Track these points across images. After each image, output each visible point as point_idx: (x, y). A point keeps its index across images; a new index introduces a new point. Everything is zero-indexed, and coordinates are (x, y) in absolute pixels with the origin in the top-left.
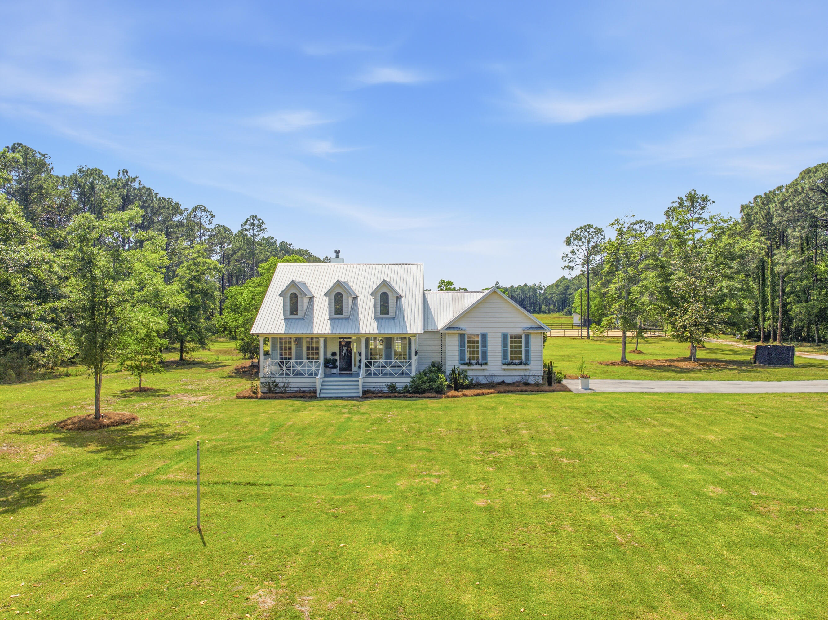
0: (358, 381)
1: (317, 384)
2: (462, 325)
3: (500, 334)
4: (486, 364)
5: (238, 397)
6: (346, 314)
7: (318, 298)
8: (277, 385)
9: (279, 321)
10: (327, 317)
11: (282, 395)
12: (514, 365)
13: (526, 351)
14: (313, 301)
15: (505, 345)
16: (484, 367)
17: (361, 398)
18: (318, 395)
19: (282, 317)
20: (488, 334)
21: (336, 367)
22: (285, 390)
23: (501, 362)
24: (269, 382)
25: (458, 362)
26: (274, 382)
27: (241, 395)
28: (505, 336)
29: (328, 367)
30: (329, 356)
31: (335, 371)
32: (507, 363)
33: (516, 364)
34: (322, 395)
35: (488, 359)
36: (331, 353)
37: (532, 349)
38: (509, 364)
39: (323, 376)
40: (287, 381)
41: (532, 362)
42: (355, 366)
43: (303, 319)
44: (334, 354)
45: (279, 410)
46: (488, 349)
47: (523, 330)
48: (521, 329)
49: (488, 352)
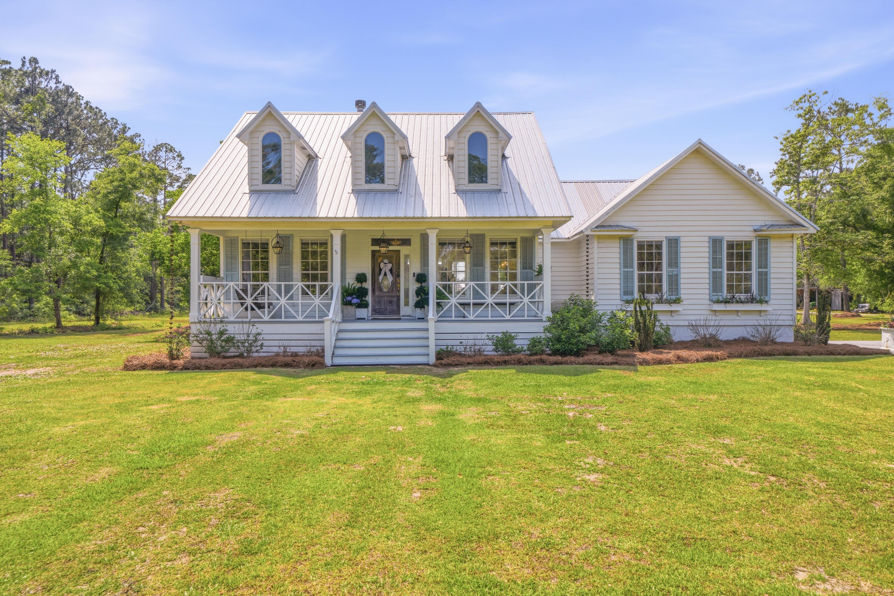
0: (427, 330)
1: (327, 337)
2: (626, 220)
3: (707, 239)
4: (677, 301)
5: (127, 368)
6: (391, 182)
7: (326, 161)
8: (230, 340)
9: (239, 195)
10: (349, 188)
11: (240, 360)
12: (737, 302)
13: (760, 274)
14: (316, 165)
15: (715, 262)
16: (674, 307)
17: (435, 365)
18: (328, 361)
19: (246, 188)
20: (682, 239)
21: (366, 306)
22: (249, 352)
23: (707, 297)
24: (209, 333)
25: (618, 297)
26: (222, 333)
27: (135, 362)
28: (716, 243)
29: (349, 303)
30: (351, 281)
31: (362, 313)
32: (721, 299)
33: (741, 302)
34: (337, 361)
35: (682, 291)
36: (354, 276)
37: (772, 270)
38: (726, 302)
39: (339, 318)
40: (254, 331)
41: (772, 297)
42: (407, 304)
43: (293, 192)
44: (361, 278)
45: (214, 393)
46: (682, 271)
47: (755, 231)
48: (751, 229)
49: (682, 276)
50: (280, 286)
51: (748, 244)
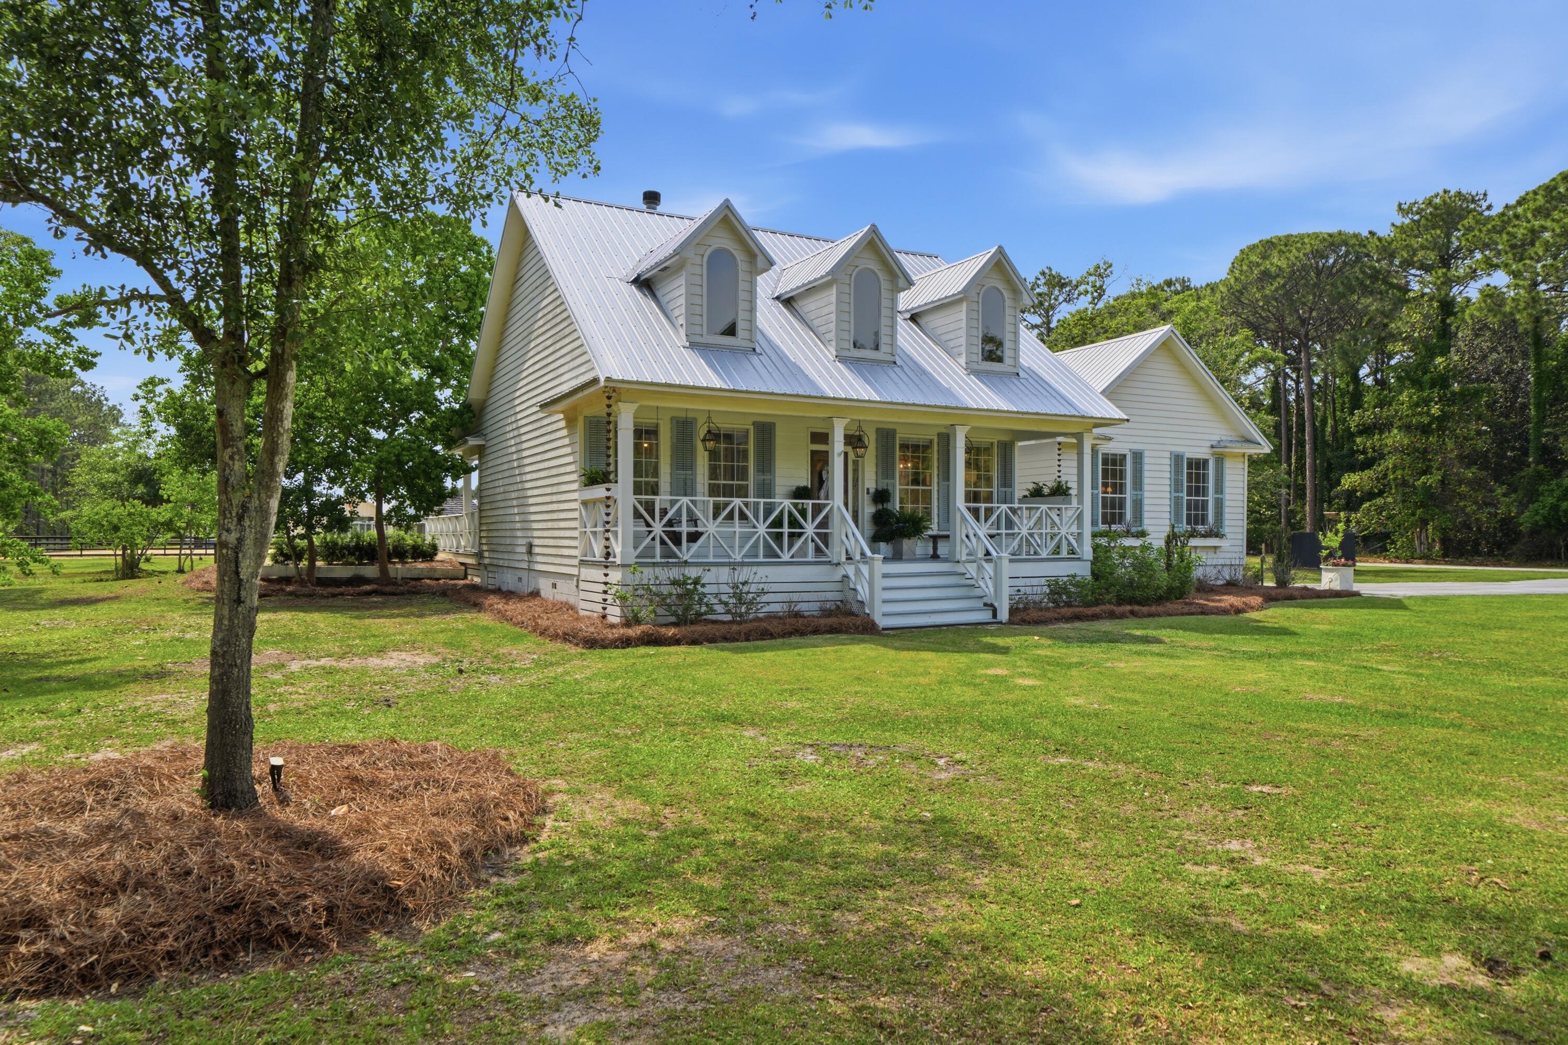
3: (1169, 455)
4: (1144, 534)
6: (888, 349)
10: (829, 352)
13: (1216, 500)
15: (1177, 485)
18: (880, 622)
19: (678, 340)
20: (1146, 454)
28: (1177, 459)
33: (1200, 535)
35: (1146, 522)
37: (1227, 497)
41: (1226, 529)
43: (754, 351)
46: (1146, 494)
47: (1212, 447)
48: (1209, 444)
49: (1146, 501)
50: (758, 503)
51: (1206, 462)
